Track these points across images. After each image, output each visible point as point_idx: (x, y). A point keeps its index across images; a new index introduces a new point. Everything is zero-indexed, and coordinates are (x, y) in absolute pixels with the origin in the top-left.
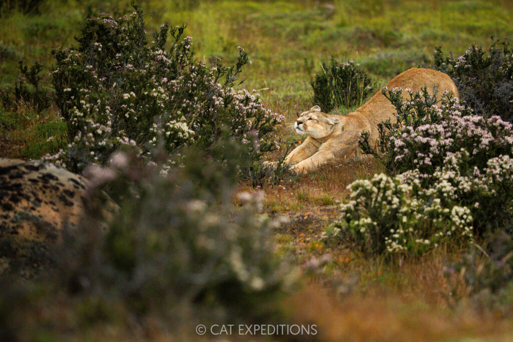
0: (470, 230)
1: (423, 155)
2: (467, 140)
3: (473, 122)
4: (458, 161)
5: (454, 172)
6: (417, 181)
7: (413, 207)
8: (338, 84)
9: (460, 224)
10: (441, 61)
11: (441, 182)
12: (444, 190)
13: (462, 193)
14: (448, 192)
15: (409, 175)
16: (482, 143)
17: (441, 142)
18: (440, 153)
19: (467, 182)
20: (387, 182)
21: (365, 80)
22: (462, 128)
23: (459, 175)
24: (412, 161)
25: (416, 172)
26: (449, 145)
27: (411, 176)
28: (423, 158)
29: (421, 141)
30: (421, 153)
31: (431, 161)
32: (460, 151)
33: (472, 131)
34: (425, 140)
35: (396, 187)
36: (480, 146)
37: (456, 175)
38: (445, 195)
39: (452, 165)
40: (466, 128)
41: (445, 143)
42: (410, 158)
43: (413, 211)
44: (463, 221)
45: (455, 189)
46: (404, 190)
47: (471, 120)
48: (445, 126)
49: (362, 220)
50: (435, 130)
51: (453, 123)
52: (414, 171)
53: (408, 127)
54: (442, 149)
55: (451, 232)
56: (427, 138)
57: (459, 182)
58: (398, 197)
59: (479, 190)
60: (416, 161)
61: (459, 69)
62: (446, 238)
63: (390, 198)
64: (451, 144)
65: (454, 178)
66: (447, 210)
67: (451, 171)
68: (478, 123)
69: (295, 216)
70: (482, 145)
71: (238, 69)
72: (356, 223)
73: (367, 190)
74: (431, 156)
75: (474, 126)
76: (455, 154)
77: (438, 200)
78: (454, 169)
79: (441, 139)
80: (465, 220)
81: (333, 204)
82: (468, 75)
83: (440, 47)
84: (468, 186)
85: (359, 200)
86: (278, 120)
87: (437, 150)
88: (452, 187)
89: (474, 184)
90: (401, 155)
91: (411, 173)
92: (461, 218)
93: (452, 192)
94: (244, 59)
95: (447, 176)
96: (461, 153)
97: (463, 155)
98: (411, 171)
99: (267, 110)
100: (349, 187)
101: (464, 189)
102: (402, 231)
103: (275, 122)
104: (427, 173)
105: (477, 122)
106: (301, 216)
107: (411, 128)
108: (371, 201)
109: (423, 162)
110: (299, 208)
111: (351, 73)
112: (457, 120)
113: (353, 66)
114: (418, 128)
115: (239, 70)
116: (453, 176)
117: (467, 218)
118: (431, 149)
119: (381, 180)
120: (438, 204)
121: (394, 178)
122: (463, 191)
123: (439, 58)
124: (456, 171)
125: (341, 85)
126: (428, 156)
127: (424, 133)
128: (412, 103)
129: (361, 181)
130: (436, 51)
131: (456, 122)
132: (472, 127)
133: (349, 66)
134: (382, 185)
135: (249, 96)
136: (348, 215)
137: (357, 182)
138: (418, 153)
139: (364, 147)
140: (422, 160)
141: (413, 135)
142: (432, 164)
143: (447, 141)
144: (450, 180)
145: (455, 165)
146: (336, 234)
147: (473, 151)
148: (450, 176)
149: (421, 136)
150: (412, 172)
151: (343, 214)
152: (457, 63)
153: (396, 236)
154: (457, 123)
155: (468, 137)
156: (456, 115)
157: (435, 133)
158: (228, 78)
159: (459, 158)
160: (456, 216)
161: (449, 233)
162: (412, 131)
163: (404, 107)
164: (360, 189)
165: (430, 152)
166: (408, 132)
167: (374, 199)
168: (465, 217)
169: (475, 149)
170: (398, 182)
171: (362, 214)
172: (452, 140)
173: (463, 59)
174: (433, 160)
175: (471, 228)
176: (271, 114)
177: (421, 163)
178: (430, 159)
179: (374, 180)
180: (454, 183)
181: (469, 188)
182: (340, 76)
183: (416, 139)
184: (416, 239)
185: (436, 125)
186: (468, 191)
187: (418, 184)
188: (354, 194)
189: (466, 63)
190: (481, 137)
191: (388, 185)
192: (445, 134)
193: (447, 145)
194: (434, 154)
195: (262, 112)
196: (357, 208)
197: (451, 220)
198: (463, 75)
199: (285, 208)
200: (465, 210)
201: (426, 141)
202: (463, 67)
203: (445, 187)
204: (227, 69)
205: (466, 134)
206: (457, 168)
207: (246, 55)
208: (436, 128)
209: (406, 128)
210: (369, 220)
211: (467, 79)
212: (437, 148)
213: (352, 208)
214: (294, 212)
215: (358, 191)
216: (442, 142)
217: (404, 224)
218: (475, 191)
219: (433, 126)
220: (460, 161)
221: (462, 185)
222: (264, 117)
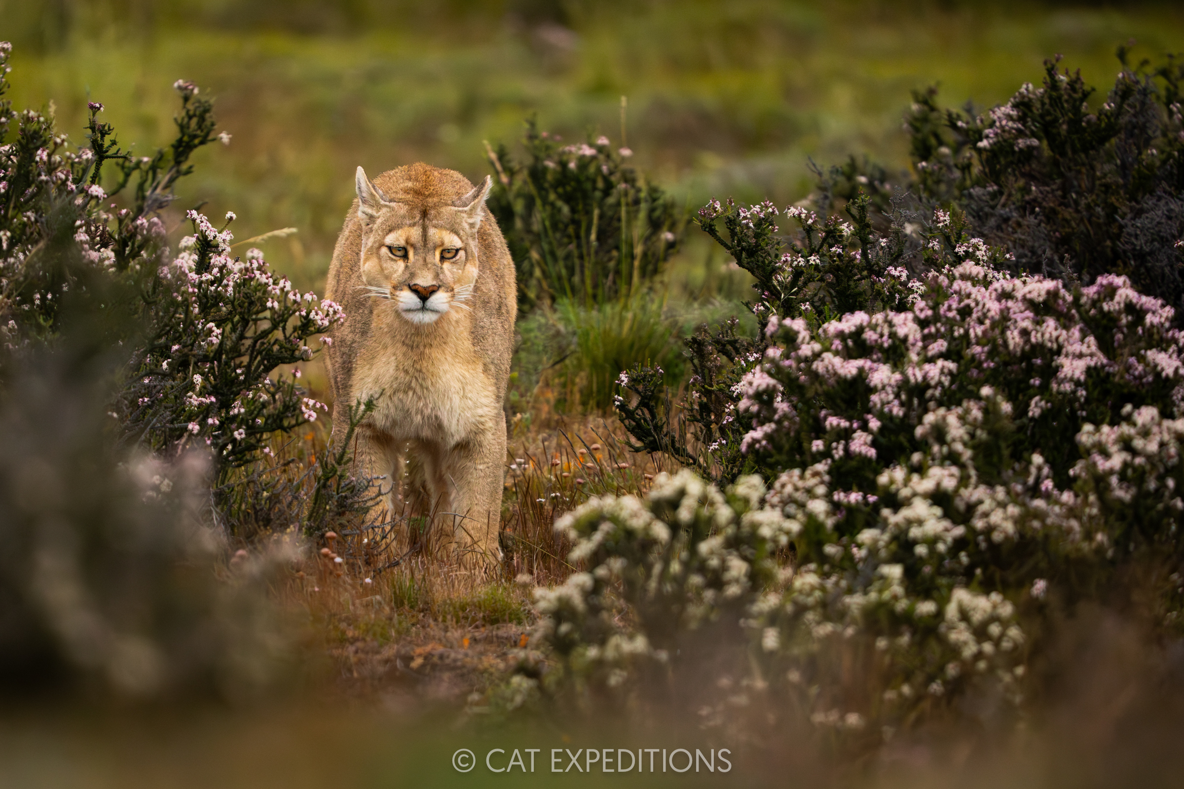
0: (1016, 679)
1: (844, 424)
2: (1006, 364)
3: (1024, 299)
4: (972, 436)
5: (954, 470)
6: (819, 507)
7: (801, 592)
8: (555, 226)
9: (979, 656)
10: (933, 141)
11: (906, 502)
12: (915, 532)
13: (983, 545)
14: (932, 541)
15: (789, 489)
16: (1061, 375)
17: (910, 371)
18: (906, 415)
19: (1003, 505)
20: (704, 500)
21: (652, 210)
22: (987, 322)
23: (974, 479)
24: (805, 445)
25: (816, 474)
26: (940, 383)
27: (796, 489)
28: (846, 435)
29: (836, 374)
30: (835, 415)
31: (874, 444)
32: (978, 398)
33: (1025, 333)
34: (849, 368)
35: (736, 520)
36: (1054, 386)
37: (963, 481)
38: (921, 550)
39: (949, 445)
40: (1004, 321)
41: (925, 377)
42: (798, 433)
43: (801, 609)
44: (988, 647)
45: (959, 531)
46: (766, 532)
47: (1019, 295)
48: (922, 316)
49: (614, 640)
50: (886, 331)
51: (954, 306)
52: (808, 473)
53: (788, 322)
54: (916, 401)
55: (945, 683)
56: (860, 362)
57: (971, 508)
58: (744, 558)
59: (1047, 537)
60: (818, 445)
61: (992, 157)
62: (926, 705)
63: (714, 562)
64: (946, 381)
65: (956, 490)
66: (927, 607)
67: (942, 465)
68: (1045, 302)
69: (378, 657)
70: (1061, 382)
71: (178, 163)
72: (592, 652)
73: (630, 533)
74: (874, 424)
75: (1029, 314)
76: (959, 410)
77: (895, 571)
78: (953, 458)
79: (910, 361)
80: (997, 642)
81: (520, 622)
82: (1030, 177)
83: (932, 92)
84: (1005, 519)
85: (601, 572)
86: (318, 318)
87: (896, 402)
88: (946, 523)
89: (1029, 514)
90: (762, 424)
91: (796, 479)
92: (980, 633)
93: (945, 542)
94: (200, 126)
95: (926, 485)
96: (983, 403)
97: (990, 410)
98: (797, 472)
99: (275, 284)
100: (564, 522)
101: (990, 529)
102: (760, 684)
103: (307, 327)
104: (860, 489)
105: (1041, 299)
106: (398, 655)
107: (798, 325)
108: (648, 576)
109: (846, 450)
110: (393, 633)
111: (600, 184)
112: (968, 296)
113: (608, 156)
114: (826, 325)
115: (184, 167)
116: (949, 484)
117: (1003, 635)
118: (875, 398)
119: (682, 493)
120: (896, 582)
121: (729, 488)
122: (989, 540)
123: (927, 128)
124: (962, 466)
125: (566, 226)
126: (865, 427)
127: (850, 343)
128: (814, 259)
129: (609, 501)
130: (915, 107)
131: (966, 301)
132: (1024, 319)
133: (593, 158)
134: (684, 514)
135: (210, 234)
136: (564, 628)
137: (594, 502)
138: (825, 418)
139: (639, 425)
140: (843, 442)
141: (806, 350)
142: (878, 454)
143: (934, 371)
144: (938, 497)
145: (959, 447)
146: (518, 699)
147: (1028, 405)
148: (938, 485)
149: (836, 353)
150: (802, 477)
151: (544, 625)
152: (987, 131)
153: (742, 700)
154: (968, 306)
155: (1009, 353)
156: (964, 277)
157: (887, 343)
158: (144, 198)
159: (974, 425)
160: (962, 625)
161: (936, 687)
162: (804, 334)
163: (783, 277)
164: (606, 527)
165: (869, 411)
166: (789, 339)
167: (657, 569)
168: (995, 629)
169: (1037, 398)
170: (746, 501)
171: (616, 621)
172: (951, 365)
173: (1009, 117)
174: (882, 440)
175: (1020, 671)
176: (291, 296)
177: (839, 453)
178: (869, 438)
179: (654, 494)
180: (957, 511)
181: (1009, 527)
182: (560, 196)
183: (818, 366)
184: (813, 710)
185: (891, 314)
186: (1007, 538)
187: (822, 517)
188: (583, 549)
189: (1020, 133)
190: (1059, 352)
191: (705, 512)
192: (925, 348)
193: (933, 383)
194: (885, 417)
195: (256, 290)
196: (595, 600)
197: (942, 640)
198: (1012, 178)
199: (343, 633)
200: (995, 607)
201: (854, 372)
202: (1012, 146)
203: (920, 522)
204: (138, 165)
205: (1000, 341)
206: (967, 454)
207: (206, 111)
208: (891, 324)
209: (780, 325)
210: (640, 644)
211: (1026, 190)
212: (897, 396)
213: (578, 601)
214: (376, 644)
215: (598, 537)
216: (915, 374)
217: (766, 657)
218: (1033, 539)
219: (879, 317)
220: (979, 432)
221: (986, 515)
222: (265, 308)
